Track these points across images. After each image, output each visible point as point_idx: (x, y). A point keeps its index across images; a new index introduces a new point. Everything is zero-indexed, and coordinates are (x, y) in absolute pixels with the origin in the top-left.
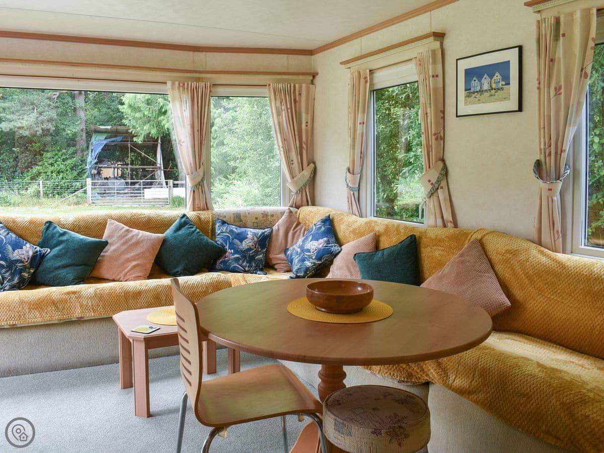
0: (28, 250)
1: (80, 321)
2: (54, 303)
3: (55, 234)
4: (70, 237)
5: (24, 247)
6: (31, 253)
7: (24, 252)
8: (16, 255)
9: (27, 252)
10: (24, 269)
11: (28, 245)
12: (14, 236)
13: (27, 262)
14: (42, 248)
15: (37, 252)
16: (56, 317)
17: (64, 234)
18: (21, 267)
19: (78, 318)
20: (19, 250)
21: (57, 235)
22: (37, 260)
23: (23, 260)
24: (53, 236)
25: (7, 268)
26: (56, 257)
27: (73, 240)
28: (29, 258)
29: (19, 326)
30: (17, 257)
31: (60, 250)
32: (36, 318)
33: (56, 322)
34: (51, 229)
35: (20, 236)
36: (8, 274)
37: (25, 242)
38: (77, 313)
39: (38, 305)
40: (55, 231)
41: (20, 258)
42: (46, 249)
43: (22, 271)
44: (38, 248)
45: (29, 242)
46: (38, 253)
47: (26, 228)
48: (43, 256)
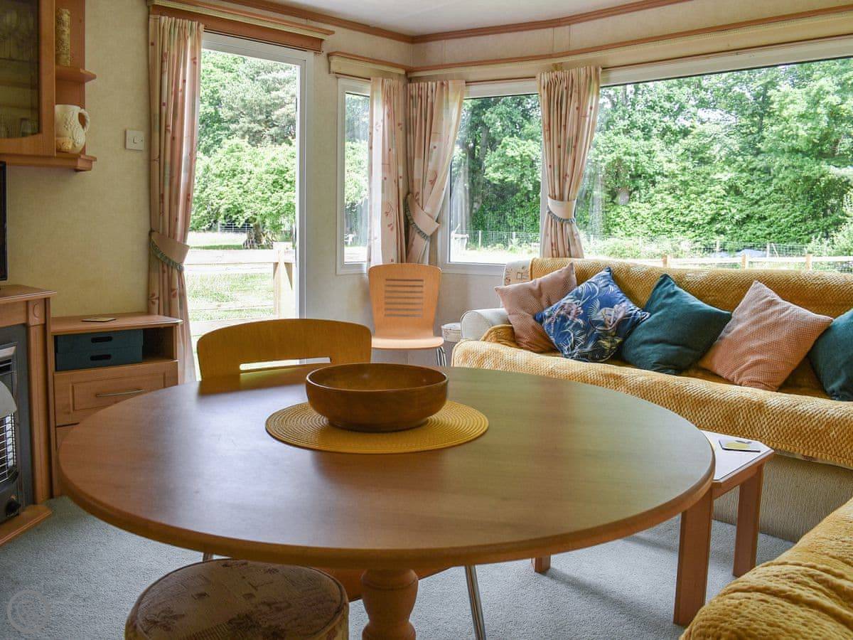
0: (619, 311)
3: (665, 292)
5: (616, 306)
6: (621, 315)
7: (613, 312)
8: (599, 314)
9: (618, 313)
10: (605, 335)
11: (625, 304)
13: (611, 326)
15: (631, 314)
17: (676, 294)
18: (600, 332)
20: (608, 309)
21: (666, 295)
22: (627, 326)
23: (607, 322)
25: (583, 329)
26: (651, 326)
28: (614, 322)
30: (601, 318)
31: (660, 317)
34: (664, 284)
35: (622, 291)
36: (581, 338)
37: (623, 299)
40: (667, 288)
41: (603, 319)
42: (645, 313)
43: (601, 338)
44: (636, 310)
45: (630, 299)
46: (632, 317)
48: (638, 322)
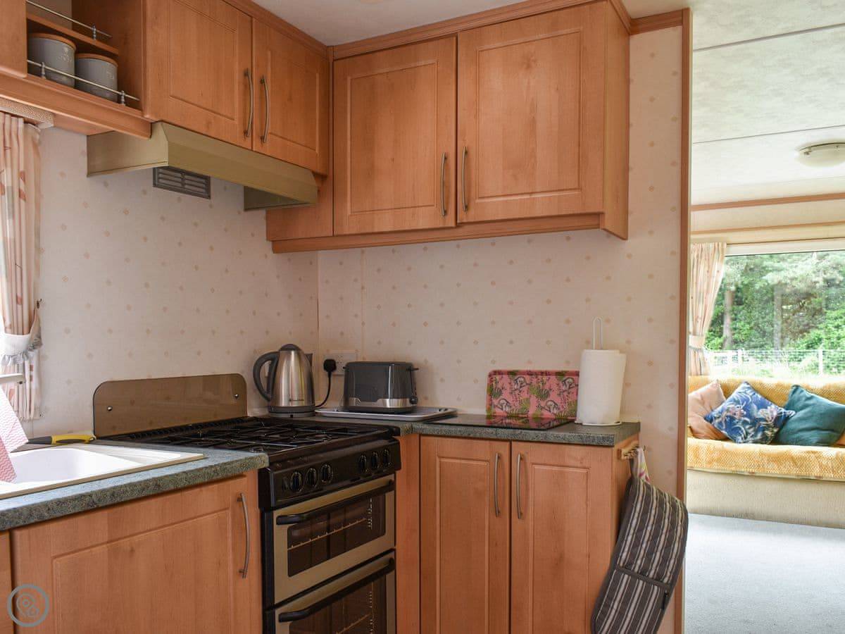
0: (772, 411)
1: (818, 480)
2: (793, 460)
3: (801, 397)
4: (817, 401)
5: (769, 407)
6: (775, 414)
7: (769, 412)
8: (760, 414)
9: (772, 412)
10: (768, 427)
11: (773, 406)
12: (759, 396)
13: (771, 421)
14: (787, 409)
15: (781, 413)
16: (794, 472)
17: (811, 398)
18: (764, 425)
19: (816, 477)
20: (764, 409)
21: (804, 399)
22: (781, 421)
23: (767, 419)
24: (799, 400)
25: (750, 424)
26: (801, 419)
27: (820, 404)
28: (772, 418)
29: (757, 475)
30: (762, 416)
31: (805, 414)
32: (774, 470)
33: (794, 477)
34: (798, 392)
35: (766, 398)
36: (752, 429)
37: (770, 403)
38: (816, 472)
39: (777, 459)
40: (802, 394)
41: (764, 417)
42: (791, 411)
43: (766, 429)
44: (783, 410)
45: (774, 403)
46: (783, 414)
47: (772, 390)
48: (787, 418)
